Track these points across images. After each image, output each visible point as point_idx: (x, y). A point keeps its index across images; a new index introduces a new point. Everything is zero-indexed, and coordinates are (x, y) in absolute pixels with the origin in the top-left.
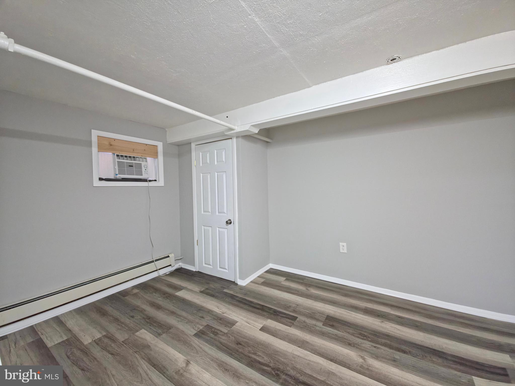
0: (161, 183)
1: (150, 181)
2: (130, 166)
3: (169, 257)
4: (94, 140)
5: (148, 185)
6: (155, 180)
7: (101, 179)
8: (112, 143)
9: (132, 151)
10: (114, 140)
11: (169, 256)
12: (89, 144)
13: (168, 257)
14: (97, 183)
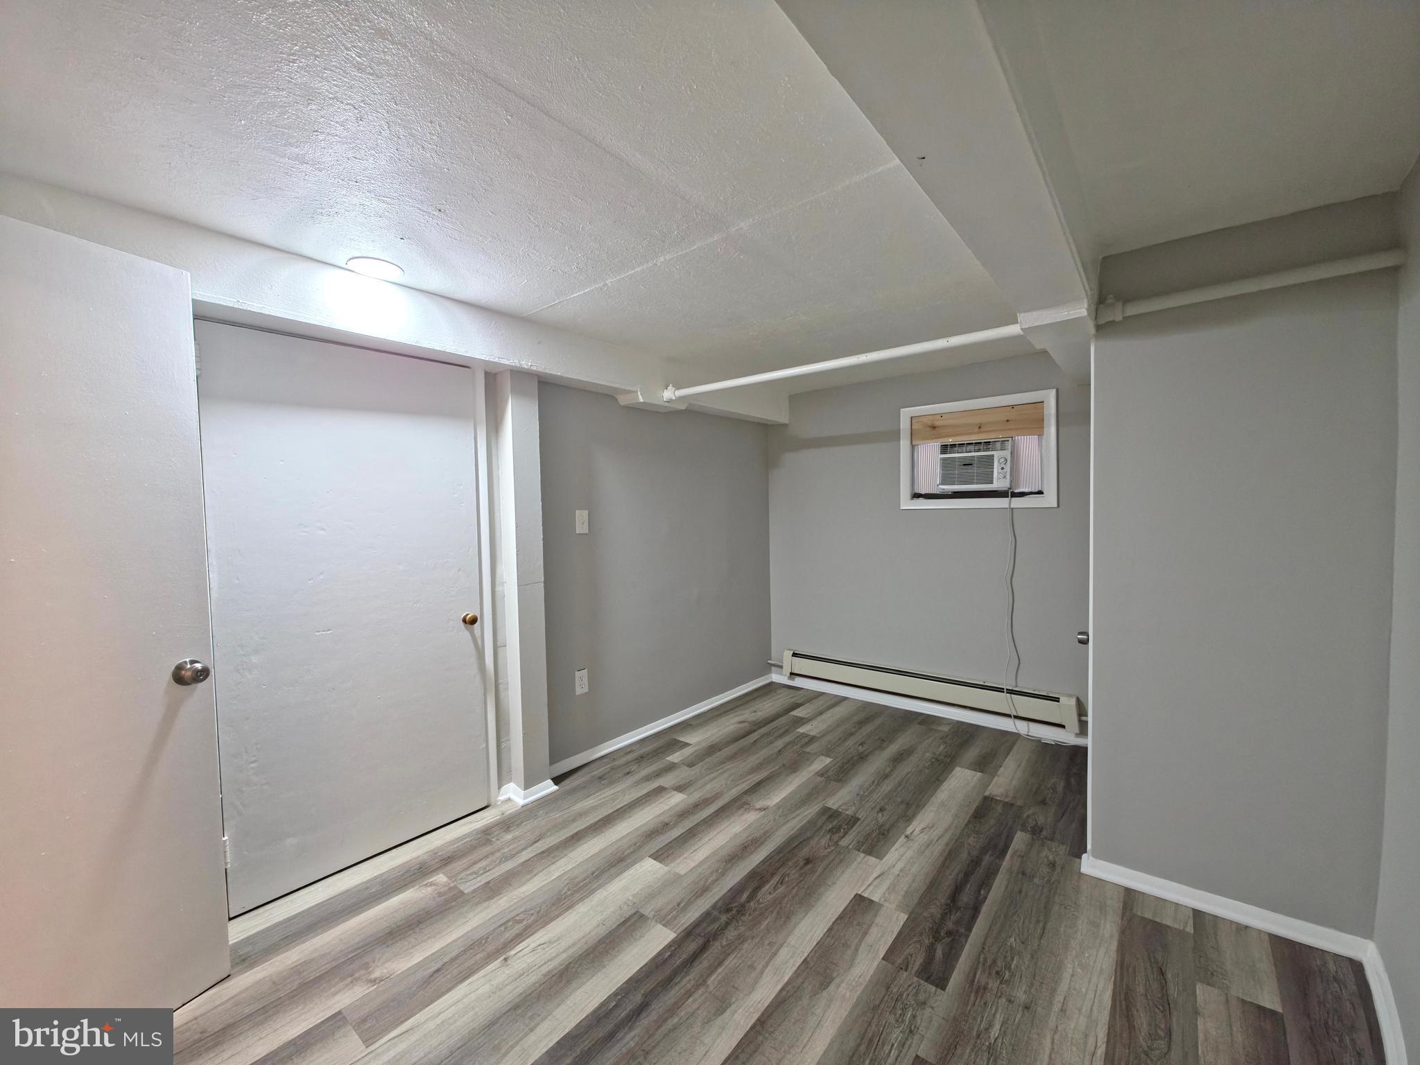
0: (1050, 499)
1: (1022, 494)
2: (965, 465)
3: (1059, 701)
4: (904, 425)
5: (1010, 505)
6: (1040, 493)
7: (916, 496)
8: (937, 423)
9: (976, 429)
10: (940, 415)
11: (1059, 698)
12: (895, 435)
13: (1057, 700)
14: (907, 504)
